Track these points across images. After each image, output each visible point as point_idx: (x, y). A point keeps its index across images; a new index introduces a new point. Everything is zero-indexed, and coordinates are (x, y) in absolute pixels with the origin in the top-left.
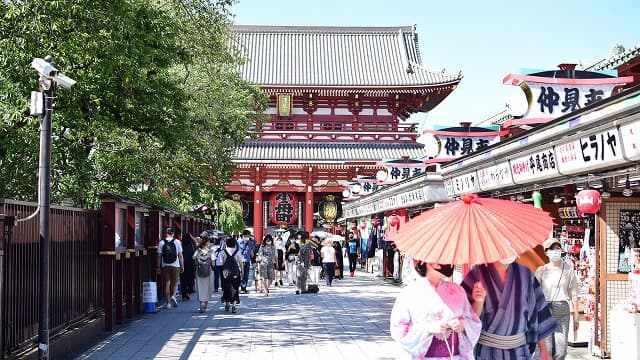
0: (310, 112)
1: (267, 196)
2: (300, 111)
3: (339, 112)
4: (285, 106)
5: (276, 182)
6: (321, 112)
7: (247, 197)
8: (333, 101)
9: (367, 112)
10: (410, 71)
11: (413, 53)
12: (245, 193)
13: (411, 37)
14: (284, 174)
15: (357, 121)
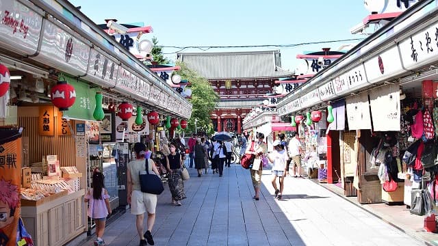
0: (238, 87)
1: (222, 120)
2: (234, 87)
3: (249, 86)
4: (228, 85)
5: (226, 114)
6: (242, 87)
7: (215, 121)
8: (247, 82)
9: (261, 86)
10: (276, 70)
11: (278, 63)
12: (214, 119)
13: (278, 55)
14: (229, 111)
15: (257, 90)
